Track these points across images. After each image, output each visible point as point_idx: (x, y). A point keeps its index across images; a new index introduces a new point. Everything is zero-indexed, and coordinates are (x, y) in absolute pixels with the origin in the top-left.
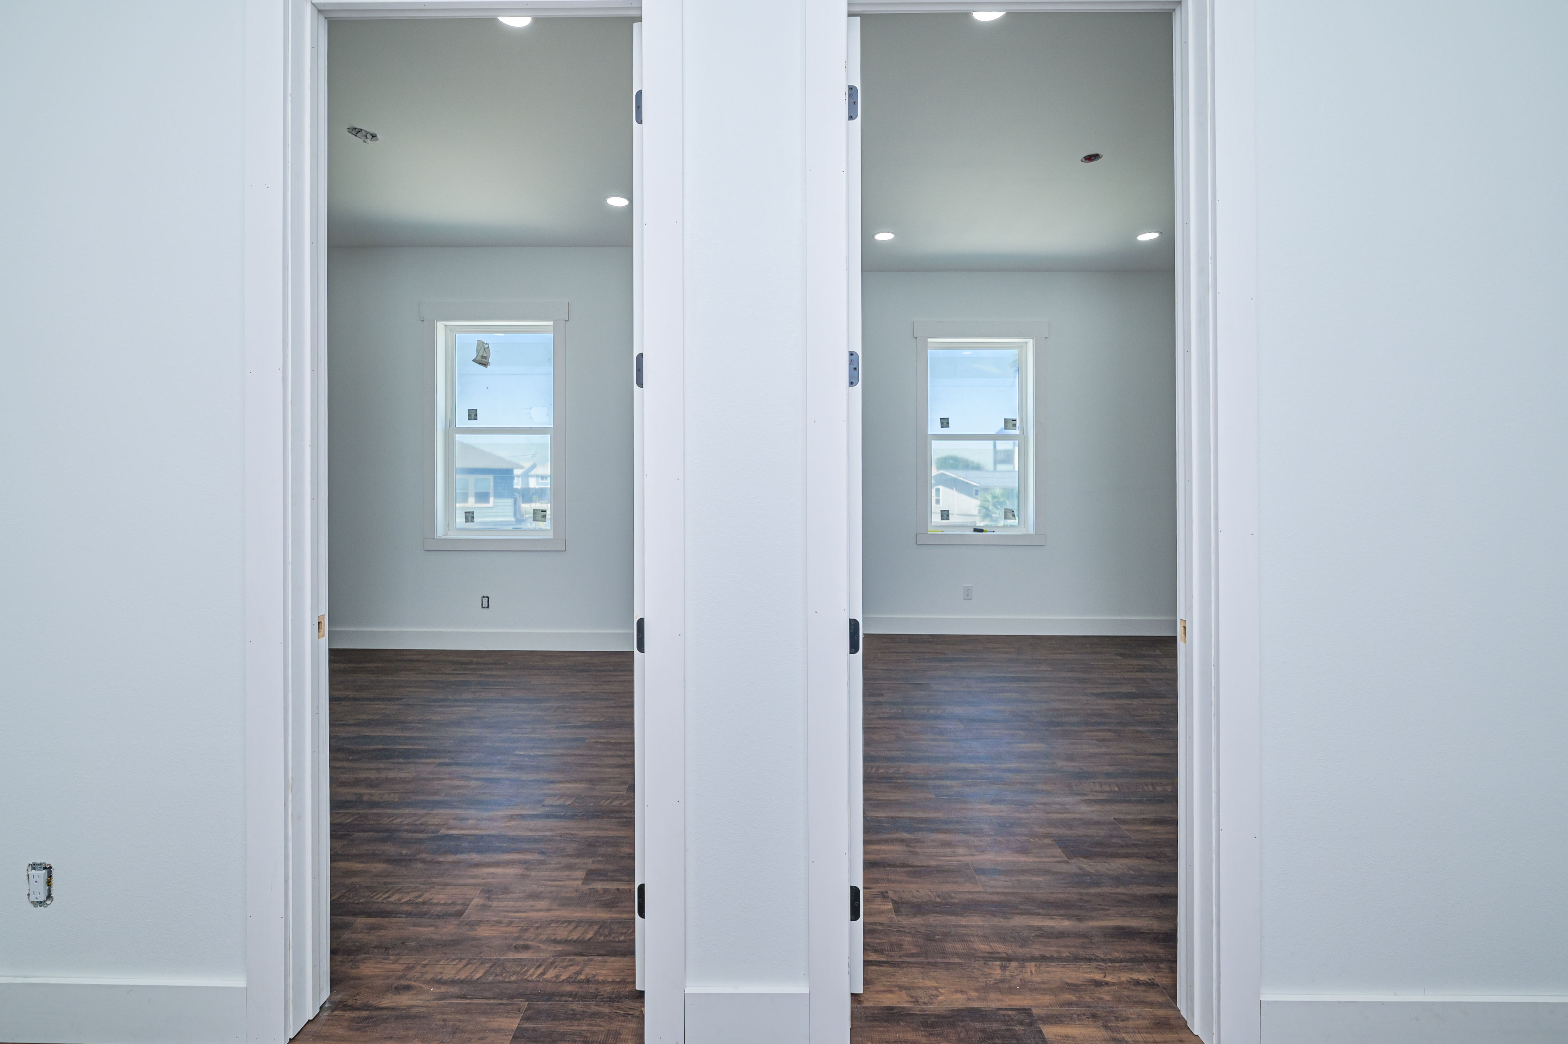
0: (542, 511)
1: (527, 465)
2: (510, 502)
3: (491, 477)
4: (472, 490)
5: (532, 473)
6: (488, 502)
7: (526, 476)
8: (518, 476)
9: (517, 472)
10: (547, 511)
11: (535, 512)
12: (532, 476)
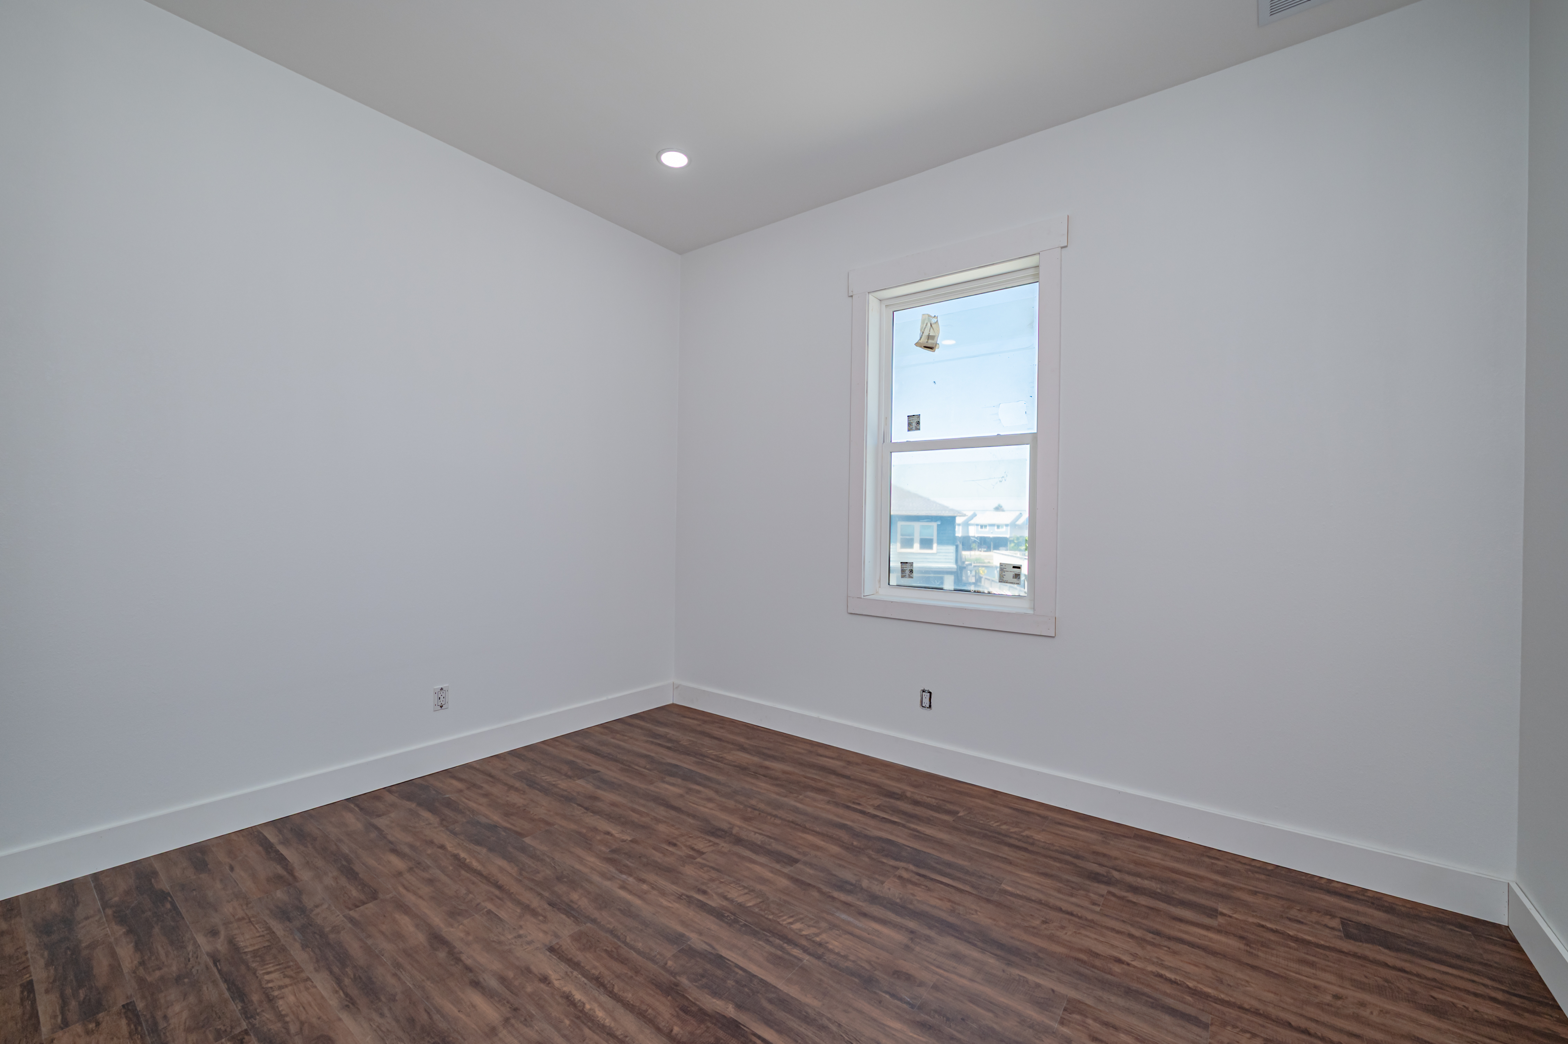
0: (1014, 567)
1: (969, 514)
2: (952, 549)
3: (934, 525)
4: (917, 538)
5: (972, 522)
6: (931, 547)
7: (966, 524)
8: (959, 525)
9: (959, 520)
10: (1022, 568)
11: (1003, 568)
12: (972, 525)
